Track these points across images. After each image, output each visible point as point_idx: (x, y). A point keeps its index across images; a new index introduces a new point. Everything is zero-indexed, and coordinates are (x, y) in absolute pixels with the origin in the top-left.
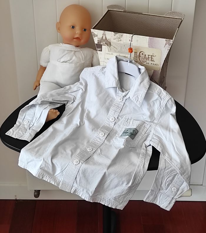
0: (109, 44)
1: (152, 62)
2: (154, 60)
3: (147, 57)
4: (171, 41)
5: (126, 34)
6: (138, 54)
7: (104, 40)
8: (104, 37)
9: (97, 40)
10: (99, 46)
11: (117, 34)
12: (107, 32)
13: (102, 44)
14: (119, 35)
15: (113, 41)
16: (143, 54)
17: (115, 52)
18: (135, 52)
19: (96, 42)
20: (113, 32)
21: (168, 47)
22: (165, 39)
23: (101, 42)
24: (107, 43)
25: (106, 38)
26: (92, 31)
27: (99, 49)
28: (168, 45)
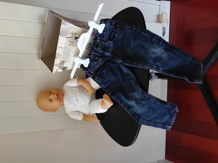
0: (63, 62)
1: (77, 34)
2: (75, 32)
4: (63, 21)
5: (57, 51)
6: (71, 43)
7: (60, 65)
8: (58, 65)
9: (60, 70)
10: (64, 69)
12: (55, 64)
13: (63, 67)
14: (57, 56)
15: (61, 60)
16: (71, 40)
17: (68, 58)
18: (69, 45)
19: (62, 71)
20: (55, 59)
21: (67, 23)
22: (61, 25)
23: (62, 67)
25: (59, 64)
26: (53, 73)
27: (66, 69)
28: (65, 23)
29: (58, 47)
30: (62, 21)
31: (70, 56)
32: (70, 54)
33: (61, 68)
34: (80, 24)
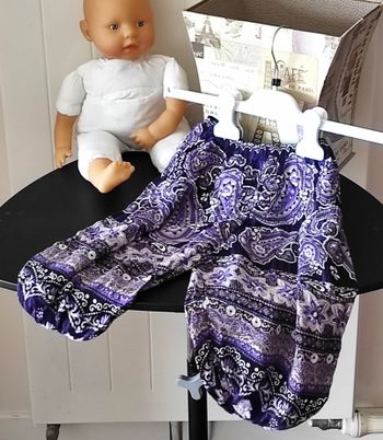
0: (217, 43)
1: (301, 85)
2: (305, 80)
3: (291, 72)
4: (337, 41)
5: (247, 23)
6: (273, 67)
7: (207, 35)
8: (207, 31)
10: (199, 47)
11: (232, 23)
12: (212, 18)
13: (203, 42)
14: (235, 23)
15: (224, 38)
16: (282, 66)
17: (230, 59)
19: (192, 39)
20: (224, 19)
21: (330, 54)
24: (213, 40)
25: (210, 30)
26: (185, 14)
27: (199, 54)
28: (329, 48)
29: (260, 25)
30: (337, 38)
31: (235, 65)
32: (240, 66)
33: (199, 38)
34: (339, 99)
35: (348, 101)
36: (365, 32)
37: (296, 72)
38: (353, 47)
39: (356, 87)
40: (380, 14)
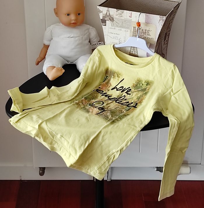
0: (112, 19)
1: (149, 37)
2: (150, 35)
3: (144, 31)
5: (126, 11)
6: (137, 29)
7: (108, 16)
8: (108, 13)
9: (102, 15)
10: (104, 21)
11: (119, 11)
15: (115, 17)
16: (140, 29)
17: (117, 26)
18: (134, 27)
19: (101, 18)
20: (115, 9)
21: (162, 23)
22: (159, 16)
23: (105, 18)
24: (110, 18)
27: (104, 24)
28: (161, 21)
29: (131, 12)
31: (120, 28)
34: (163, 42)
35: (165, 43)
36: (173, 14)
37: (146, 31)
38: (169, 21)
39: (169, 37)
40: (179, 6)
